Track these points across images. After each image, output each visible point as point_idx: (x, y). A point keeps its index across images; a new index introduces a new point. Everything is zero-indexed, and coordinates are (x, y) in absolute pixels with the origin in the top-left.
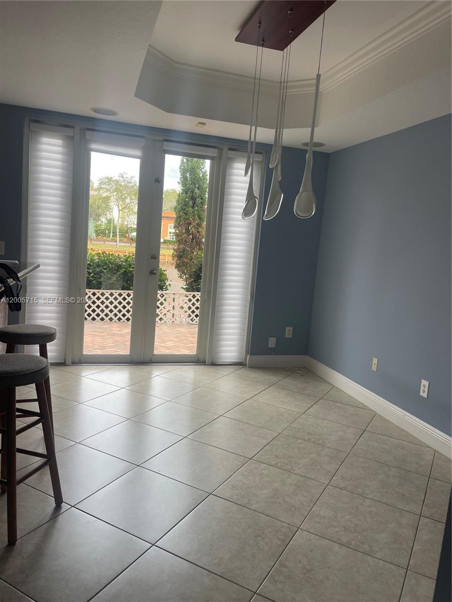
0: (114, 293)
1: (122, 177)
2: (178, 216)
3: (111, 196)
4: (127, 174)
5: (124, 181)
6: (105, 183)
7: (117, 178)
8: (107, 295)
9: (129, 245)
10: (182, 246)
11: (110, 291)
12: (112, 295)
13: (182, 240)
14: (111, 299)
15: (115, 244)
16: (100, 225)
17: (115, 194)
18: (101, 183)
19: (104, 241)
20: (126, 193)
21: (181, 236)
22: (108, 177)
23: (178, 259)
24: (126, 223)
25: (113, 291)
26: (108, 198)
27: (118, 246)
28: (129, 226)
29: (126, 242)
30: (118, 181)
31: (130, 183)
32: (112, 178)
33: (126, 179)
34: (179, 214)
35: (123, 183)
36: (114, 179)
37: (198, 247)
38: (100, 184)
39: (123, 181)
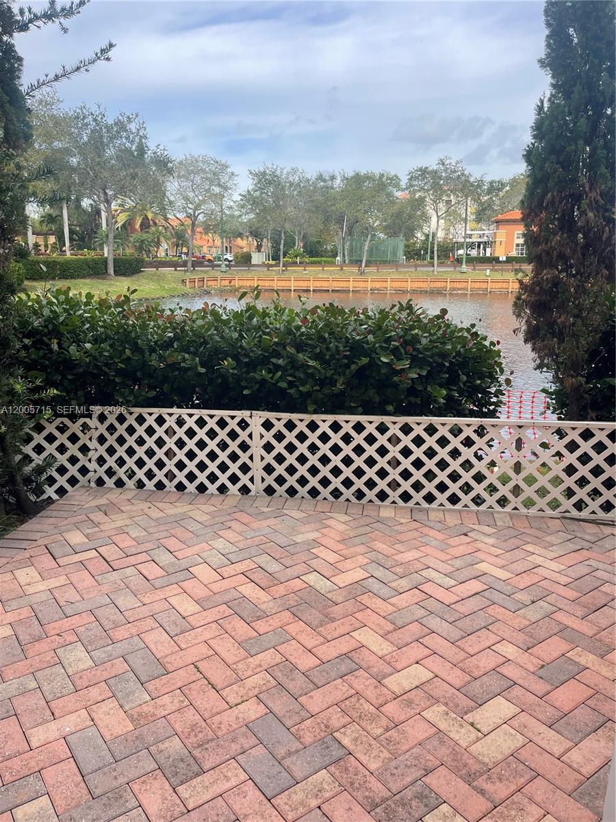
0: (342, 424)
1: (443, 164)
2: (539, 176)
3: (425, 197)
4: (450, 158)
5: (446, 170)
6: (417, 178)
7: (435, 168)
8: (324, 427)
9: (452, 269)
10: (547, 274)
11: (331, 418)
12: (336, 427)
13: (548, 253)
14: (336, 438)
15: (431, 269)
16: (414, 244)
17: (431, 192)
18: (412, 177)
19: (416, 266)
20: (449, 190)
21: (547, 241)
22: (421, 168)
23: (533, 312)
24: (451, 237)
25: (340, 418)
26: (422, 199)
27: (436, 273)
28: (454, 240)
29: (449, 266)
30: (436, 172)
31: (455, 172)
32: (427, 168)
33: (448, 167)
34: (541, 168)
35: (444, 174)
36: (430, 169)
37: (606, 272)
38: (410, 179)
39: (444, 170)
